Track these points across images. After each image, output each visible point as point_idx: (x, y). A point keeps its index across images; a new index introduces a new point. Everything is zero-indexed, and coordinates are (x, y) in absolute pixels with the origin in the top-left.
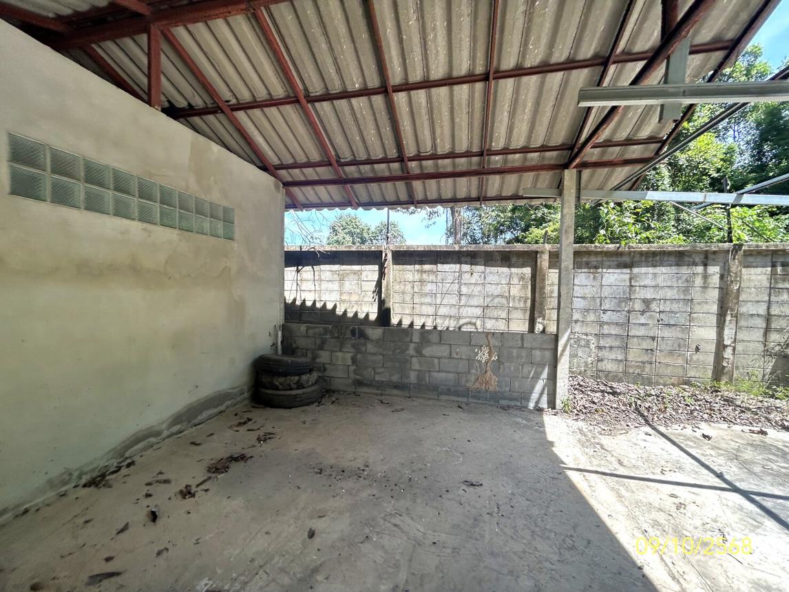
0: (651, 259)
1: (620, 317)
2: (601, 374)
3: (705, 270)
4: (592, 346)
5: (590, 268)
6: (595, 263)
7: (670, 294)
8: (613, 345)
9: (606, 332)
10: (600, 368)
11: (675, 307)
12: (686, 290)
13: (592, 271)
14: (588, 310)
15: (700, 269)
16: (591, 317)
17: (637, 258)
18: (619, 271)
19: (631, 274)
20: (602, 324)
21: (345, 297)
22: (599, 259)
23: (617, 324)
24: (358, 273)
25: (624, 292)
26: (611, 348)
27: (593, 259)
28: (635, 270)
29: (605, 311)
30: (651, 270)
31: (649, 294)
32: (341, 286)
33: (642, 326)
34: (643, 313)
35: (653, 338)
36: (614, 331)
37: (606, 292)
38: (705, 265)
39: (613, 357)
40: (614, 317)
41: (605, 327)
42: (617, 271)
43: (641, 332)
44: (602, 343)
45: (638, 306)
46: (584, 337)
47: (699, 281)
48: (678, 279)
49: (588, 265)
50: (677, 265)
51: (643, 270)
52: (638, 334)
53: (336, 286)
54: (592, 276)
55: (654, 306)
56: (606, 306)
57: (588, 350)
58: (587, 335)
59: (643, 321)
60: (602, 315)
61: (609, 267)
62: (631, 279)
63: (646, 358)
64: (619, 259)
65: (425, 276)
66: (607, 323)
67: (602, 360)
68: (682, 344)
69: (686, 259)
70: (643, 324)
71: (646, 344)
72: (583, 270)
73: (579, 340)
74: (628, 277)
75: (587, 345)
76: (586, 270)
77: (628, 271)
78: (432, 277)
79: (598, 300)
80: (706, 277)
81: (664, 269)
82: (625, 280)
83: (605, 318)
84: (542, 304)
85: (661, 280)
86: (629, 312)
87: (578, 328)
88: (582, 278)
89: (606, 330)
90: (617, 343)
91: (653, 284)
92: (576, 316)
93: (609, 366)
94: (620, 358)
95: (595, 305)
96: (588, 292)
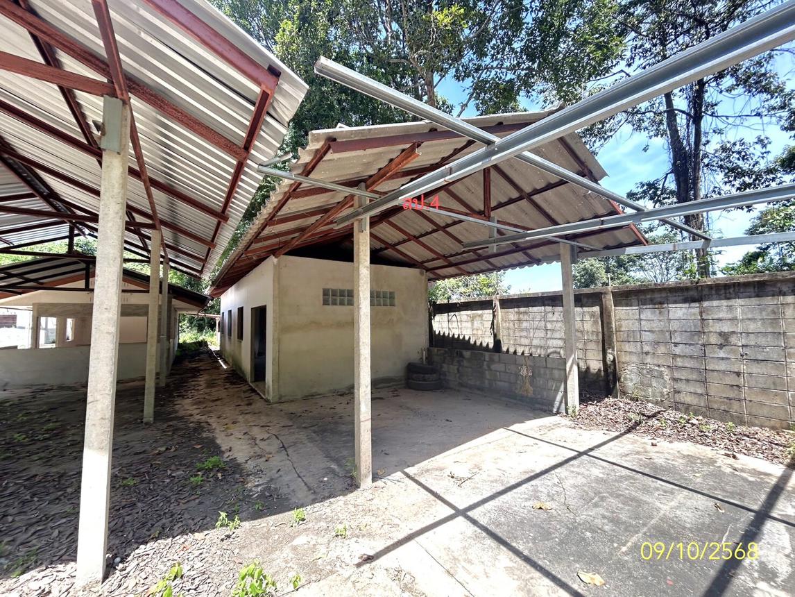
0: (723, 292)
1: (695, 351)
2: (680, 406)
4: (667, 378)
5: (655, 304)
6: (659, 300)
7: (752, 327)
8: (690, 377)
9: (680, 364)
10: (678, 400)
11: (762, 340)
12: (775, 322)
13: (657, 306)
14: (657, 343)
15: (790, 299)
16: (662, 350)
17: (706, 292)
18: (687, 305)
19: (701, 307)
20: (675, 356)
22: (664, 295)
23: (691, 357)
25: (695, 326)
26: (687, 380)
27: (657, 295)
28: (706, 304)
29: (676, 344)
30: (724, 303)
31: (726, 328)
33: (720, 360)
34: (721, 346)
35: (738, 374)
36: (689, 363)
37: (675, 326)
39: (692, 390)
40: (688, 350)
41: (678, 359)
42: (684, 305)
43: (723, 366)
44: (676, 375)
45: (714, 339)
46: (657, 368)
47: (790, 312)
48: (762, 310)
49: (652, 302)
50: (758, 296)
51: (715, 303)
52: (717, 368)
53: (469, 325)
54: (658, 311)
55: (733, 340)
56: (678, 340)
57: (662, 381)
58: (659, 366)
59: (722, 354)
60: (673, 348)
61: (675, 302)
62: (701, 313)
63: (732, 395)
64: (685, 294)
65: (521, 316)
66: (679, 356)
67: (679, 392)
68: (778, 383)
69: (770, 289)
70: (723, 359)
71: (731, 380)
72: (648, 306)
73: (651, 371)
74: (697, 310)
75: (661, 376)
76: (651, 306)
77: (697, 305)
78: (526, 317)
79: (667, 334)
81: (740, 301)
82: (694, 314)
83: (678, 350)
84: (610, 337)
85: (739, 313)
86: (704, 345)
87: (649, 360)
88: (648, 313)
89: (679, 362)
90: (694, 377)
91: (730, 316)
92: (647, 348)
93: (688, 399)
94: (699, 391)
95: (665, 338)
96: (656, 326)
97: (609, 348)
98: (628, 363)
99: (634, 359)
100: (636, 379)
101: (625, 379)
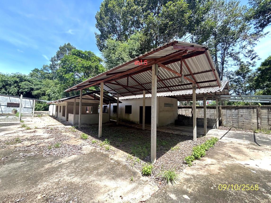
0: (242, 108)
1: (237, 118)
2: (233, 127)
3: (253, 110)
7: (246, 114)
8: (235, 122)
11: (248, 116)
12: (250, 113)
16: (231, 117)
17: (239, 108)
18: (235, 110)
19: (238, 110)
21: (186, 113)
24: (188, 110)
25: (237, 113)
27: (230, 108)
28: (239, 110)
30: (242, 110)
31: (242, 114)
32: (186, 112)
33: (241, 119)
34: (241, 117)
35: (244, 121)
36: (236, 120)
37: (233, 113)
44: (233, 122)
45: (240, 116)
47: (252, 112)
48: (248, 111)
50: (247, 109)
51: (240, 110)
52: (240, 120)
53: (185, 112)
54: (230, 111)
55: (243, 116)
56: (234, 116)
58: (230, 120)
59: (241, 118)
61: (233, 109)
62: (238, 111)
63: (243, 125)
64: (235, 108)
65: (199, 110)
66: (234, 119)
67: (233, 125)
68: (250, 123)
69: (249, 108)
71: (243, 122)
73: (228, 121)
75: (230, 122)
78: (201, 111)
79: (232, 115)
81: (244, 110)
84: (221, 115)
85: (244, 112)
87: (228, 119)
88: (228, 111)
91: (243, 112)
92: (228, 117)
93: (235, 126)
94: (237, 124)
95: (231, 115)
96: (229, 113)
97: (220, 117)
98: (224, 120)
99: (225, 119)
100: (225, 123)
101: (223, 123)
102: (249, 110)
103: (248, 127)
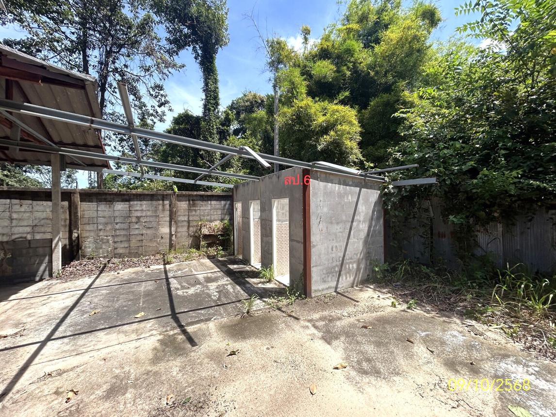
0: (139, 197)
1: (125, 226)
2: (116, 255)
3: (163, 203)
4: (111, 242)
5: (106, 202)
6: (109, 199)
7: (149, 213)
8: (122, 240)
9: (118, 234)
10: (116, 253)
11: (151, 219)
12: (156, 211)
13: (108, 203)
14: (107, 224)
15: (161, 202)
16: (109, 227)
17: (132, 197)
18: (123, 203)
20: (116, 230)
22: (112, 197)
23: (123, 229)
25: (126, 214)
26: (121, 241)
27: (108, 197)
28: (132, 203)
29: (117, 223)
30: (139, 202)
31: (139, 214)
33: (136, 230)
34: (137, 223)
35: (142, 235)
36: (123, 233)
37: (117, 214)
38: (163, 200)
39: (123, 246)
40: (122, 226)
41: (117, 231)
42: (121, 203)
43: (137, 232)
44: (116, 240)
45: (134, 220)
46: (105, 238)
47: (161, 207)
48: (152, 206)
49: (105, 200)
50: (151, 200)
51: (135, 203)
52: (135, 233)
54: (108, 206)
55: (142, 219)
56: (118, 221)
57: (108, 244)
58: (107, 236)
59: (137, 227)
60: (115, 225)
61: (118, 201)
62: (129, 207)
63: (139, 245)
64: (123, 197)
66: (118, 229)
67: (117, 248)
68: (155, 236)
69: (155, 198)
70: (137, 229)
71: (139, 238)
72: (103, 203)
73: (102, 239)
74: (128, 206)
75: (108, 241)
76: (105, 203)
77: (128, 203)
79: (113, 218)
80: (163, 205)
81: (145, 202)
82: (126, 208)
83: (117, 227)
84: (76, 222)
85: (144, 207)
86: (129, 223)
87: (101, 233)
88: (103, 207)
89: (118, 233)
90: (125, 239)
91: (141, 209)
92: (100, 227)
93: (121, 251)
94: (126, 246)
95: (111, 220)
96: (106, 214)
97: (75, 229)
98: (88, 237)
99: (92, 234)
100: (92, 246)
101: (85, 247)
102: (154, 203)
103: (150, 249)
